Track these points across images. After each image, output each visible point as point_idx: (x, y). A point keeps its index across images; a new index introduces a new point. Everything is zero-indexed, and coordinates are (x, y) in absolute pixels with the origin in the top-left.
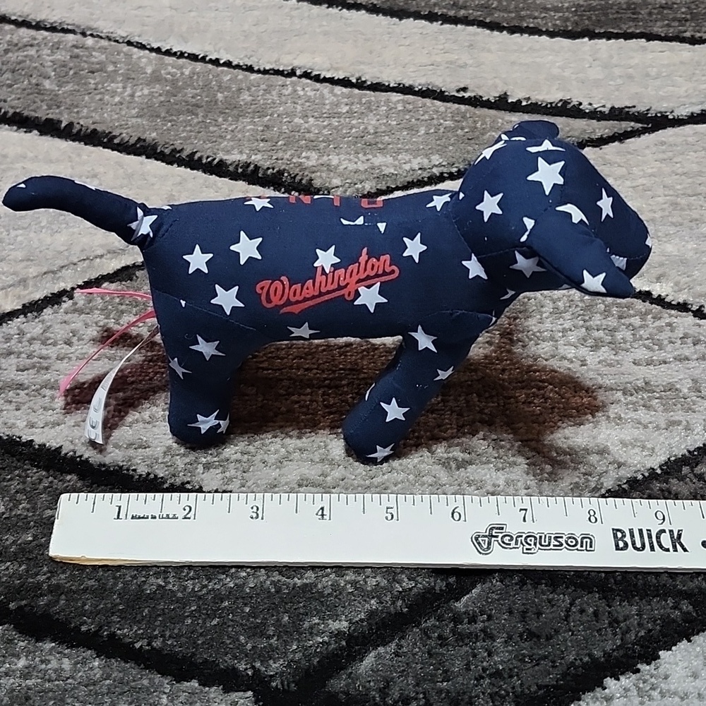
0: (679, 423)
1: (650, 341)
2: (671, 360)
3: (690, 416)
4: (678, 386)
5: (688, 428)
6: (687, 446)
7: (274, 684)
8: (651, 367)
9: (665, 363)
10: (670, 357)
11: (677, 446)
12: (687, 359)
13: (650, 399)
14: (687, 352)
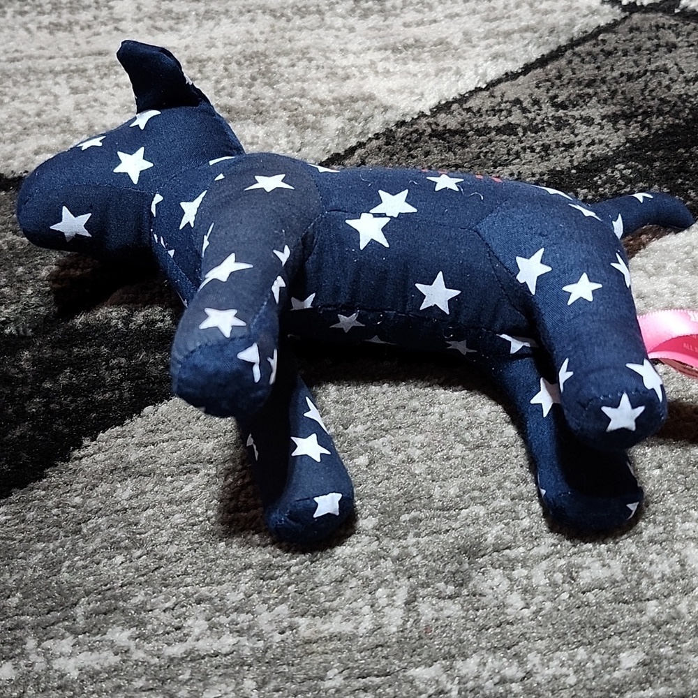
0: (450, 69)
1: (420, 5)
2: (442, 18)
3: (460, 63)
4: (448, 40)
5: (458, 73)
6: (457, 90)
7: (7, 331)
8: (421, 27)
9: (435, 21)
10: (440, 16)
11: (447, 90)
12: (457, 15)
13: (420, 53)
14: (457, 9)
